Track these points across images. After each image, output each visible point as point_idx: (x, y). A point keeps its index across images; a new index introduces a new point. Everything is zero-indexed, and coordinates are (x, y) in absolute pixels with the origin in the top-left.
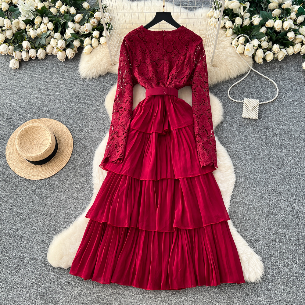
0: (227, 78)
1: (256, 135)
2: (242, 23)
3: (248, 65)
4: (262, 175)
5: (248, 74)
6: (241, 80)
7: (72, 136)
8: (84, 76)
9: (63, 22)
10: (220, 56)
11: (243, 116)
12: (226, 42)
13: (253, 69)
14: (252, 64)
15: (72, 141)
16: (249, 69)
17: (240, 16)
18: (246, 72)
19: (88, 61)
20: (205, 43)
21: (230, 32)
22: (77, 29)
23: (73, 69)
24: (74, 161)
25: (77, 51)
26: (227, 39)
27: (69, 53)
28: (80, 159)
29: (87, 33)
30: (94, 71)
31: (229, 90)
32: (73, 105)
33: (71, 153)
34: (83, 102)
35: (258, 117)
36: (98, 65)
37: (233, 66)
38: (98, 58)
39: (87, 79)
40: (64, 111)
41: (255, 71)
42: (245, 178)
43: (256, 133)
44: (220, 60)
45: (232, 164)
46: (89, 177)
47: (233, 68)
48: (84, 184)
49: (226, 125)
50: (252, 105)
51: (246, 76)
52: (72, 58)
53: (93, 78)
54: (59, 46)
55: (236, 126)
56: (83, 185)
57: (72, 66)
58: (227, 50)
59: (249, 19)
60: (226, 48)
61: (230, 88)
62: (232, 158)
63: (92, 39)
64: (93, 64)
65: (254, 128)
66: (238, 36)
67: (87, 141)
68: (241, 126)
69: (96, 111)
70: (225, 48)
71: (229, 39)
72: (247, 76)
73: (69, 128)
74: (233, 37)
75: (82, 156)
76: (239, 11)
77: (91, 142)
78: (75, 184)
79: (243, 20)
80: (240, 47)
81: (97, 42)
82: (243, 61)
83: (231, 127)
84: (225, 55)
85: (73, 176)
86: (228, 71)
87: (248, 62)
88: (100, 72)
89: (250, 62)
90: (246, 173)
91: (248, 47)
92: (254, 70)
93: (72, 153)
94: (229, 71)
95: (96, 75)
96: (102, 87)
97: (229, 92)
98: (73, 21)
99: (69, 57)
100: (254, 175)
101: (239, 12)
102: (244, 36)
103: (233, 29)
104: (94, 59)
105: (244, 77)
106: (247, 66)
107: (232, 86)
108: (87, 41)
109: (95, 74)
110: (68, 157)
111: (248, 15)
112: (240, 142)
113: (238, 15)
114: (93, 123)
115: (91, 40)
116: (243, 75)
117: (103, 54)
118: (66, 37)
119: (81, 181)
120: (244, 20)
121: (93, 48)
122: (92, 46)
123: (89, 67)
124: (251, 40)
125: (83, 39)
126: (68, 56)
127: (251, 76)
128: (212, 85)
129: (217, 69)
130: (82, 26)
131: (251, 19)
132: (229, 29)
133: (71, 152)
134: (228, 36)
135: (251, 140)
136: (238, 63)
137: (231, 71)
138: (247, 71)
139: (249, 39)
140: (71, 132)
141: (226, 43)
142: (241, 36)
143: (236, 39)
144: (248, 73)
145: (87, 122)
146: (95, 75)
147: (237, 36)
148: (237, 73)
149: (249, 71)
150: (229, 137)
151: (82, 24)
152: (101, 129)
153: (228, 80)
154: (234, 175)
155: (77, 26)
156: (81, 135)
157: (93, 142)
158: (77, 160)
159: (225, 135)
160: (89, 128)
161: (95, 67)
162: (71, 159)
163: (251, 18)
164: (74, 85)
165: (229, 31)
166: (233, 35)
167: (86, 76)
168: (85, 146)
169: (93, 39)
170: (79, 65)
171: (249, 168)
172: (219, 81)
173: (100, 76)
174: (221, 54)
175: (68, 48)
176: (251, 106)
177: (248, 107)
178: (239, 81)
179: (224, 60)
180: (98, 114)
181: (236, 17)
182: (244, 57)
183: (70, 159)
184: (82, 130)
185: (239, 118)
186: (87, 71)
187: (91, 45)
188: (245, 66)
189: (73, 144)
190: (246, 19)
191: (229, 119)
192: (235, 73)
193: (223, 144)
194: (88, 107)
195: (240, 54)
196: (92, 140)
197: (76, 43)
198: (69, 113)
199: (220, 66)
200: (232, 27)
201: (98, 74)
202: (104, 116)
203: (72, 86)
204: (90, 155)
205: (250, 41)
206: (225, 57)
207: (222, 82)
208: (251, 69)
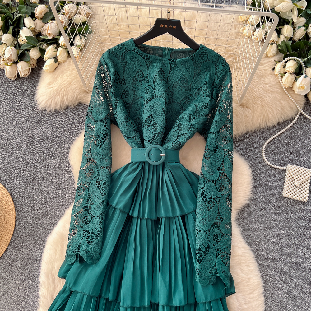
0: (263, 126)
1: (301, 229)
2: (293, 35)
3: (296, 106)
4: (307, 302)
5: (295, 121)
6: (284, 130)
7: (15, 208)
8: (43, 107)
9: (17, 16)
10: (255, 89)
11: (285, 194)
12: (265, 65)
13: (303, 113)
14: (303, 104)
15: (14, 216)
16: (298, 113)
17: (291, 22)
18: (292, 117)
19: (50, 84)
20: (232, 66)
21: (273, 49)
22: (38, 29)
23: (28, 94)
24: (13, 252)
25: (35, 65)
26: (267, 61)
27: (21, 70)
28: (22, 249)
29: (51, 38)
30: (58, 100)
31: (264, 147)
32: (22, 153)
33: (10, 238)
34: (37, 149)
35: (307, 198)
36: (63, 92)
37: (273, 108)
38: (65, 81)
39: (48, 111)
40: (8, 164)
41: (307, 116)
42: (280, 306)
43: (303, 224)
44: (254, 97)
45: (260, 280)
46: (33, 281)
47: (272, 111)
48: (24, 294)
49: (256, 206)
50: (300, 178)
51: (292, 124)
52: (27, 76)
53: (56, 110)
54: (7, 56)
55: (271, 209)
56: (23, 296)
57: (27, 88)
58: (267, 80)
59: (304, 28)
60: (265, 77)
61: (266, 143)
62: (261, 266)
63: (57, 48)
64: (57, 90)
65: (300, 216)
66: (286, 59)
67: (36, 218)
68: (279, 210)
69: (56, 167)
70: (263, 77)
71: (270, 61)
72: (294, 124)
73: (11, 194)
74: (276, 58)
75: (25, 243)
76: (289, 15)
77: (42, 221)
78: (11, 294)
79: (294, 29)
80: (287, 78)
81: (66, 55)
82: (289, 100)
83: (263, 211)
84: (263, 89)
85: (8, 279)
86: (264, 116)
87: (298, 101)
88: (67, 103)
89: (300, 102)
90: (281, 295)
91: (303, 83)
92: (305, 114)
93: (12, 238)
94: (266, 115)
95: (61, 107)
96: (70, 125)
97: (264, 149)
98: (33, 16)
99: (22, 75)
100: (294, 301)
101: (290, 17)
102: (295, 60)
103: (278, 46)
104: (59, 81)
105: (289, 126)
106: (296, 108)
107: (269, 140)
108: (50, 50)
109: (59, 105)
110: (5, 244)
111: (303, 20)
112: (276, 240)
113: (287, 21)
114: (50, 187)
115: (56, 50)
116: (287, 122)
117: (73, 76)
118: (20, 41)
119: (20, 288)
120: (296, 29)
121: (59, 64)
122: (56, 61)
123: (50, 94)
124: (306, 67)
125: (44, 47)
126: (19, 73)
127: (300, 123)
128: (237, 136)
129: (247, 112)
130: (46, 23)
131: (307, 28)
132: (272, 44)
133: (11, 236)
134: (268, 56)
135: (294, 237)
136: (281, 103)
137: (270, 116)
138: (295, 116)
139: (304, 65)
140: (13, 201)
141: (265, 67)
142: (290, 60)
143: (283, 63)
144: (296, 119)
145: (40, 185)
146: (59, 107)
147: (284, 59)
148: (278, 120)
149: (298, 116)
150: (258, 229)
151: (46, 21)
152: (60, 198)
153: (264, 129)
154: (263, 299)
155: (39, 23)
156: (29, 206)
157: (46, 220)
158: (18, 250)
159: (252, 225)
160: (41, 195)
161: (59, 94)
162: (9, 248)
163: (306, 26)
164: (27, 120)
165: (271, 47)
166: (277, 54)
167: (45, 107)
168: (33, 227)
169: (60, 49)
170: (38, 88)
171: (288, 287)
172: (250, 130)
173: (67, 108)
174: (255, 87)
175: (20, 61)
176: (298, 179)
177: (292, 179)
178: (281, 132)
179: (261, 97)
180: (59, 172)
181: (284, 25)
182: (291, 93)
183: (7, 248)
184: (31, 199)
185: (277, 195)
186: (47, 99)
187: (55, 58)
188: (292, 108)
189: (16, 222)
190: (299, 27)
191: (260, 196)
192: (276, 119)
193: (248, 241)
194: (44, 159)
195: (285, 88)
196: (45, 217)
197: (34, 54)
198: (14, 167)
199: (253, 107)
200: (276, 42)
201: (65, 105)
202: (67, 176)
203: (23, 122)
204: (39, 244)
205: (304, 68)
206: (262, 92)
207: (253, 131)
208: (301, 113)
